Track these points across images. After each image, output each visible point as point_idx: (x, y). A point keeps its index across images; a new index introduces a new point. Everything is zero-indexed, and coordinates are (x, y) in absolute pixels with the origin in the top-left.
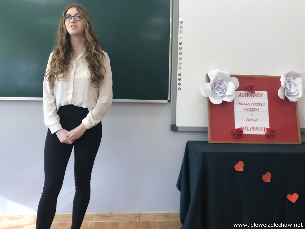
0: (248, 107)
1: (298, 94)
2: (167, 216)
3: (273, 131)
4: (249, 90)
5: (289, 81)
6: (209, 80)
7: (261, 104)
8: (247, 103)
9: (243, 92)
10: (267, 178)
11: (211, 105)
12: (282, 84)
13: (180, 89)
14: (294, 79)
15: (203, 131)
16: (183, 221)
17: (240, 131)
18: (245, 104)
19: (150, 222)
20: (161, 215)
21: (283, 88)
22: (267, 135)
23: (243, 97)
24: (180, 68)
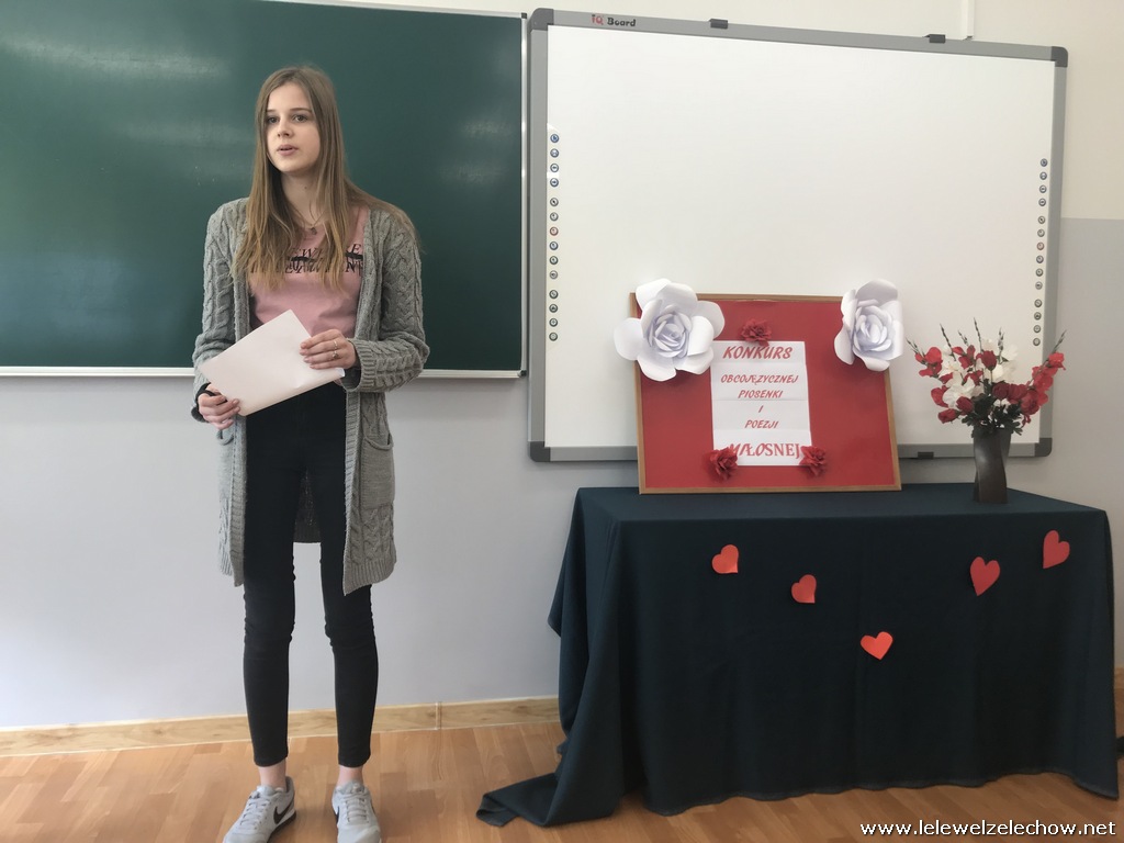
0: (749, 386)
1: (891, 349)
2: (522, 709)
3: (820, 454)
4: (753, 337)
5: (865, 312)
6: (637, 311)
7: (788, 379)
8: (748, 377)
9: (737, 343)
10: (805, 591)
11: (645, 384)
12: (847, 320)
13: (554, 338)
14: (878, 305)
15: (625, 460)
16: (567, 725)
17: (728, 456)
18: (743, 379)
19: (472, 729)
20: (507, 707)
21: (848, 332)
22: (804, 468)
23: (736, 357)
24: (554, 276)
